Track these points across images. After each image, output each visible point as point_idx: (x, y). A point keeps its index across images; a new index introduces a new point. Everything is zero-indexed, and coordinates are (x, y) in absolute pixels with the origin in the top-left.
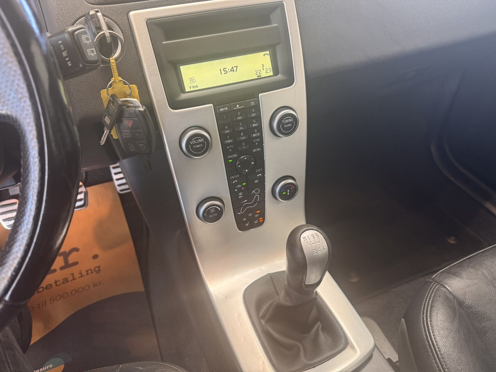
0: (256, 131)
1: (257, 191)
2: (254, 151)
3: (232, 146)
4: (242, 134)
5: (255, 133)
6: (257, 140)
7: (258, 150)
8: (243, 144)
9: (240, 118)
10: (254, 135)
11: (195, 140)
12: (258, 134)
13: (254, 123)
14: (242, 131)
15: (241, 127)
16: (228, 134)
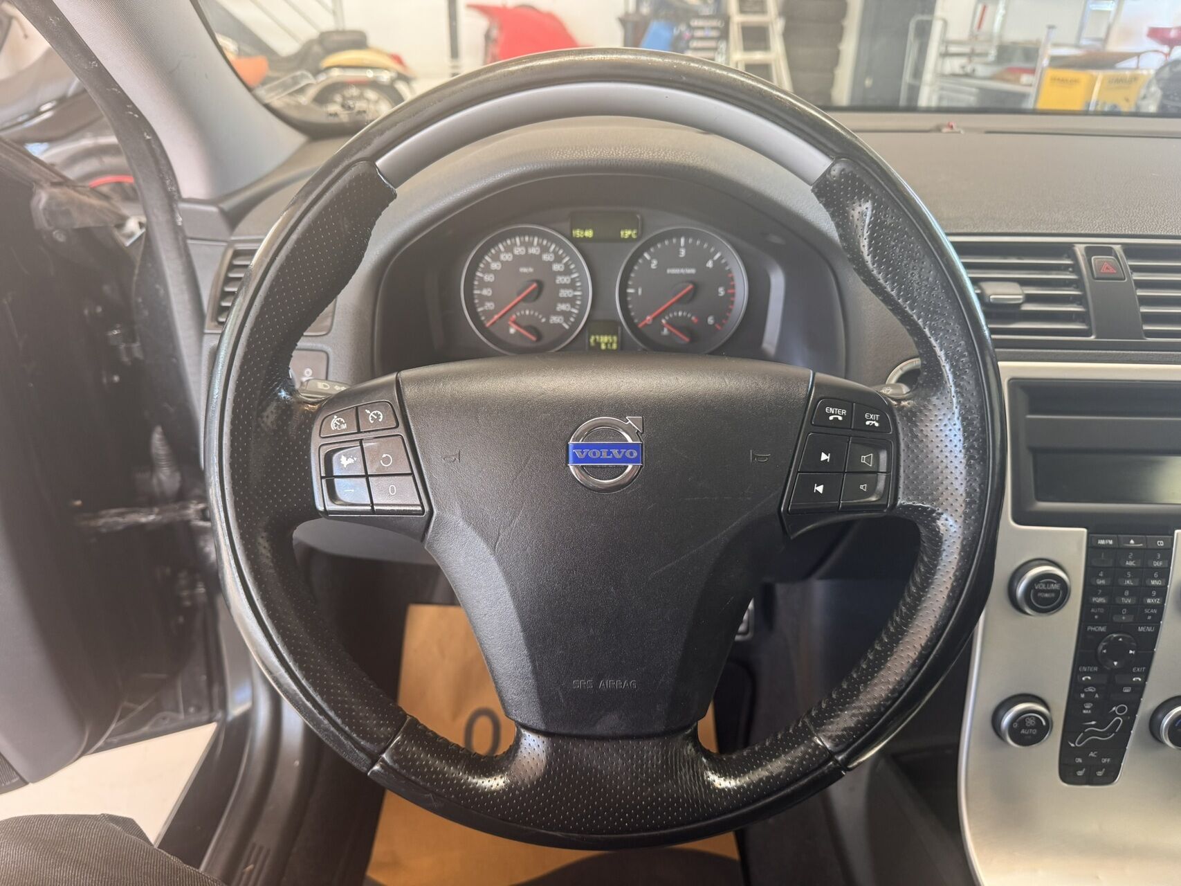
0: (1154, 593)
1: (1121, 710)
2: (1141, 629)
3: (1102, 610)
4: (1127, 593)
5: (1151, 597)
6: (1152, 611)
7: (1149, 629)
8: (1124, 611)
9: (1131, 563)
10: (1149, 601)
11: (1046, 583)
12: (1158, 601)
13: (1154, 579)
14: (1128, 587)
15: (1128, 579)
16: (1101, 586)
